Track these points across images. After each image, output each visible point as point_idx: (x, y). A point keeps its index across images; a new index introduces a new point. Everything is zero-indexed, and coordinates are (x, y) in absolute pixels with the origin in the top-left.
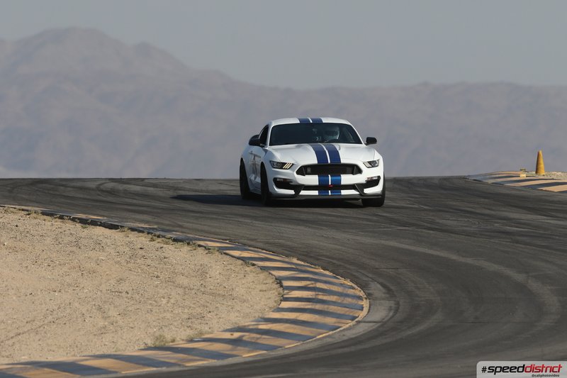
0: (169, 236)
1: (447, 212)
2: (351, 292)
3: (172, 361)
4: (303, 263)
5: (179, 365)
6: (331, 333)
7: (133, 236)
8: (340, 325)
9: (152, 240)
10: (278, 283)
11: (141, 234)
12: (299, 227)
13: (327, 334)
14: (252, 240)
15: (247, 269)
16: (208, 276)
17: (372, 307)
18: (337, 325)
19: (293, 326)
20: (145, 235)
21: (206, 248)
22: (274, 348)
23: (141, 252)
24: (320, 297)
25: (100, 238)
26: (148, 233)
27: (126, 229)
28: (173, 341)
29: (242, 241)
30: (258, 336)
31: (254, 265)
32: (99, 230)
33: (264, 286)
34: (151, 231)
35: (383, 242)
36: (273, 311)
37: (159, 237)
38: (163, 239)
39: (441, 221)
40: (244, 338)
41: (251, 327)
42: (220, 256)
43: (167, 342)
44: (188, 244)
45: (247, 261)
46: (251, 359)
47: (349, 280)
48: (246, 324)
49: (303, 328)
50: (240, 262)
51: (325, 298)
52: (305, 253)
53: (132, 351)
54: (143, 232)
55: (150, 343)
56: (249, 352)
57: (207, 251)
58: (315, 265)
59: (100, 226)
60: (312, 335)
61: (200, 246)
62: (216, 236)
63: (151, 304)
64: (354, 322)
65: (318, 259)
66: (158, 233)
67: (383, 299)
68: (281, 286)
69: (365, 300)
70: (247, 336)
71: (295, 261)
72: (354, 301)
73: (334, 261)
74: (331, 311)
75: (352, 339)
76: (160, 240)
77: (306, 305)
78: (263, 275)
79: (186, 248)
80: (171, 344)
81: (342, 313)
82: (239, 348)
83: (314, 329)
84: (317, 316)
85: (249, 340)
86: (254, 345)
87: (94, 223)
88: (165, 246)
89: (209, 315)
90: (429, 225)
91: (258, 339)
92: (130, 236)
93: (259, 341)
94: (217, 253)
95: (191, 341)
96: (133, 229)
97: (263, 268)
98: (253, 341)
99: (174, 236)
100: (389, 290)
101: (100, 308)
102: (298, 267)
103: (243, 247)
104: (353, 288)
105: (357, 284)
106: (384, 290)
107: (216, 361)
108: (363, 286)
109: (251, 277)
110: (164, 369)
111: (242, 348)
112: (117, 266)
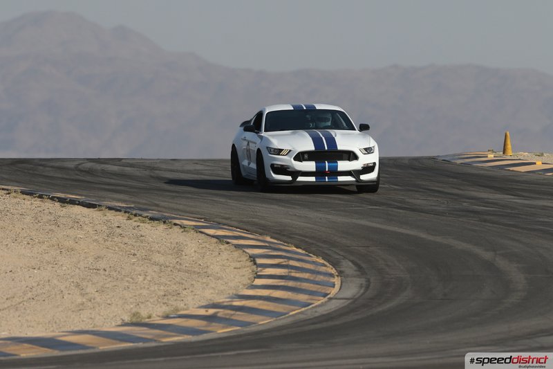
0: (146, 215)
1: (417, 191)
2: (323, 269)
3: (149, 337)
4: (276, 241)
5: (155, 341)
6: (303, 309)
7: (111, 215)
8: (312, 302)
9: (129, 218)
10: (251, 261)
11: (118, 213)
12: (272, 206)
13: (299, 311)
14: (226, 219)
15: (222, 247)
16: (183, 253)
17: (344, 284)
18: (309, 301)
19: (266, 302)
20: (122, 213)
21: (182, 227)
22: (249, 324)
23: (118, 231)
24: (293, 274)
25: (79, 217)
26: (125, 212)
27: (103, 208)
28: (150, 317)
29: (216, 219)
30: (232, 312)
31: (228, 243)
32: (78, 209)
33: (238, 263)
34: (128, 210)
35: (354, 221)
36: (247, 288)
37: (135, 215)
38: (140, 217)
39: (411, 201)
40: (219, 315)
41: (225, 304)
42: (195, 234)
43: (143, 318)
44: (164, 222)
45: (222, 239)
46: (226, 335)
47: (321, 258)
48: (221, 301)
49: (276, 304)
50: (215, 240)
51: (298, 275)
52: (278, 232)
53: (110, 327)
54: (120, 211)
55: (127, 319)
56: (223, 328)
57: (182, 230)
58: (288, 243)
59: (78, 205)
60: (285, 311)
61: (175, 224)
62: (191, 215)
63: (127, 281)
64: (326, 299)
65: (291, 238)
66: (134, 212)
67: (355, 277)
68: (255, 264)
69: (336, 278)
70: (221, 313)
71: (268, 239)
72: (326, 279)
73: (307, 240)
74: (304, 288)
75: (324, 315)
76: (136, 218)
77: (279, 282)
78: (237, 253)
79: (162, 227)
80: (147, 320)
81: (314, 289)
82: (214, 324)
83: (287, 306)
84: (290, 293)
85: (224, 316)
86: (228, 321)
87: (72, 202)
88: (142, 224)
89: (184, 292)
90: (399, 205)
91: (232, 315)
92: (108, 214)
93: (233, 317)
94: (192, 232)
95: (167, 317)
96: (110, 208)
97: (237, 246)
98: (227, 317)
99: (150, 215)
100: (360, 268)
101: (78, 286)
102: (272, 245)
103: (219, 225)
104: (325, 266)
105: (328, 261)
106: (355, 268)
107: (191, 337)
108: (335, 264)
109: (225, 255)
110: (140, 345)
111: (217, 324)
112: (95, 244)
